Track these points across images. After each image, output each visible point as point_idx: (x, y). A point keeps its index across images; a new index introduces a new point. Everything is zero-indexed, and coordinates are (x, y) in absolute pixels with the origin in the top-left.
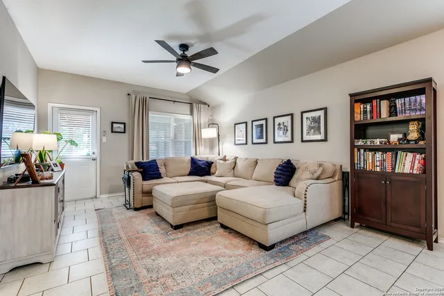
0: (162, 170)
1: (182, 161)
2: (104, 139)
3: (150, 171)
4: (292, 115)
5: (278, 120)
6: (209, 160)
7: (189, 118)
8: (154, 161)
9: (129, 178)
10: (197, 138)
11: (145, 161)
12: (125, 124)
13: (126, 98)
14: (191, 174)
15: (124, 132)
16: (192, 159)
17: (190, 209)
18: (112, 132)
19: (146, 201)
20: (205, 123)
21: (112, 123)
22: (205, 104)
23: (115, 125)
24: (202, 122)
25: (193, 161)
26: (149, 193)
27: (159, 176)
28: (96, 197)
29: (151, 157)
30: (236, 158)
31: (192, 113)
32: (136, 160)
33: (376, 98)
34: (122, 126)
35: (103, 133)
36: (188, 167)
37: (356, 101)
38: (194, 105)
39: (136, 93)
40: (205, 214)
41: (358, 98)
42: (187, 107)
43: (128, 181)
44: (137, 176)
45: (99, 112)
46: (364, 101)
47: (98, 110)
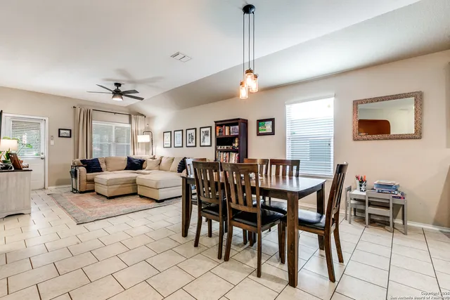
0: (103, 166)
1: (120, 160)
2: (52, 143)
3: (93, 166)
4: (196, 129)
5: (189, 132)
6: (143, 159)
7: (129, 126)
8: (97, 160)
9: (76, 171)
10: (134, 143)
11: (89, 159)
12: (70, 130)
13: (72, 110)
14: (126, 169)
15: (70, 137)
16: (128, 158)
17: (120, 187)
18: (59, 136)
19: (90, 186)
20: (141, 131)
21: (59, 130)
22: (142, 115)
23: (62, 131)
24: (139, 129)
25: (129, 159)
26: (92, 181)
27: (100, 170)
28: (44, 188)
29: (94, 157)
30: (162, 157)
31: (130, 123)
32: (81, 158)
33: (224, 124)
34: (68, 132)
35: (51, 137)
36: (125, 164)
37: (217, 125)
38: (133, 116)
39: (81, 106)
40: (130, 191)
41: (220, 124)
42: (127, 118)
43: (74, 174)
44: (83, 169)
45: (47, 121)
46: (221, 126)
47: (47, 119)
